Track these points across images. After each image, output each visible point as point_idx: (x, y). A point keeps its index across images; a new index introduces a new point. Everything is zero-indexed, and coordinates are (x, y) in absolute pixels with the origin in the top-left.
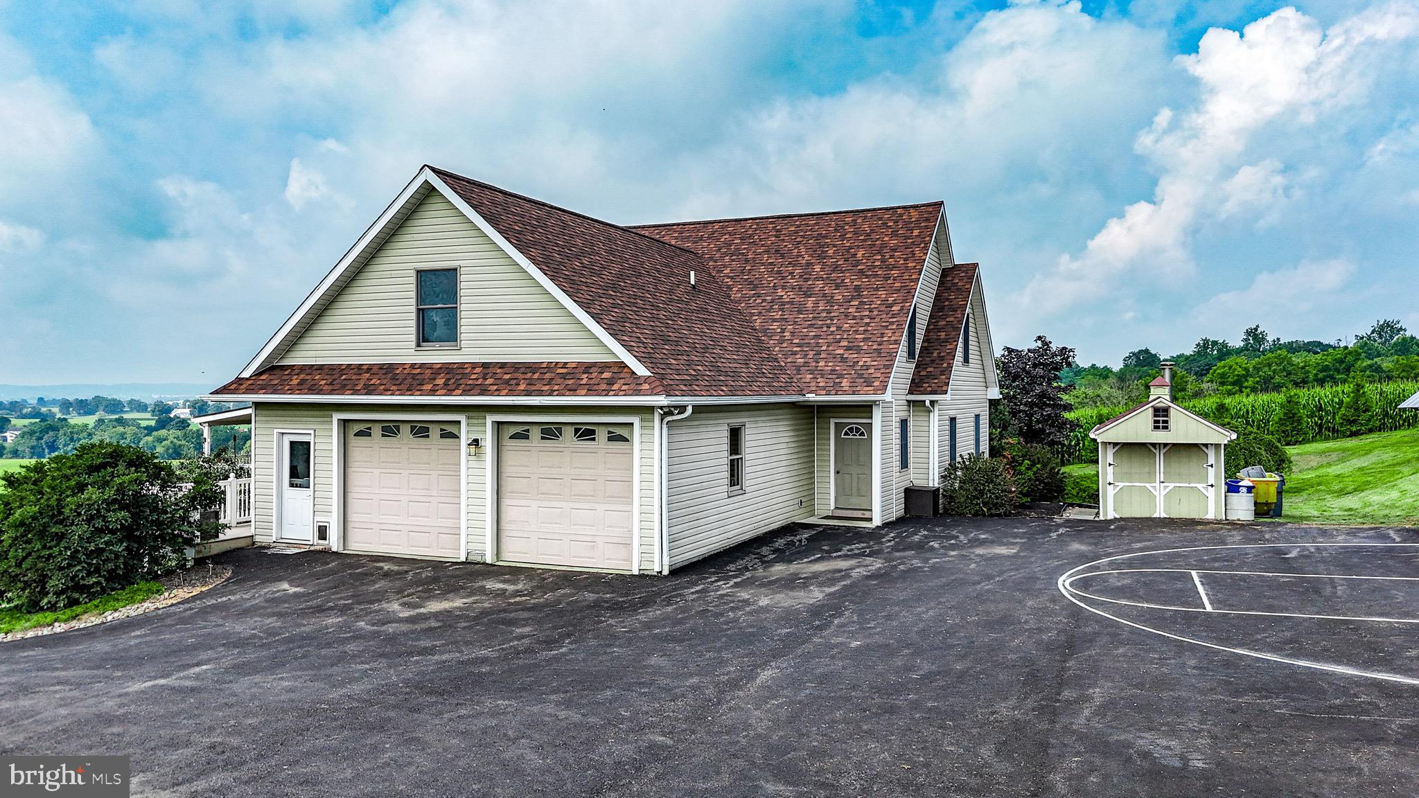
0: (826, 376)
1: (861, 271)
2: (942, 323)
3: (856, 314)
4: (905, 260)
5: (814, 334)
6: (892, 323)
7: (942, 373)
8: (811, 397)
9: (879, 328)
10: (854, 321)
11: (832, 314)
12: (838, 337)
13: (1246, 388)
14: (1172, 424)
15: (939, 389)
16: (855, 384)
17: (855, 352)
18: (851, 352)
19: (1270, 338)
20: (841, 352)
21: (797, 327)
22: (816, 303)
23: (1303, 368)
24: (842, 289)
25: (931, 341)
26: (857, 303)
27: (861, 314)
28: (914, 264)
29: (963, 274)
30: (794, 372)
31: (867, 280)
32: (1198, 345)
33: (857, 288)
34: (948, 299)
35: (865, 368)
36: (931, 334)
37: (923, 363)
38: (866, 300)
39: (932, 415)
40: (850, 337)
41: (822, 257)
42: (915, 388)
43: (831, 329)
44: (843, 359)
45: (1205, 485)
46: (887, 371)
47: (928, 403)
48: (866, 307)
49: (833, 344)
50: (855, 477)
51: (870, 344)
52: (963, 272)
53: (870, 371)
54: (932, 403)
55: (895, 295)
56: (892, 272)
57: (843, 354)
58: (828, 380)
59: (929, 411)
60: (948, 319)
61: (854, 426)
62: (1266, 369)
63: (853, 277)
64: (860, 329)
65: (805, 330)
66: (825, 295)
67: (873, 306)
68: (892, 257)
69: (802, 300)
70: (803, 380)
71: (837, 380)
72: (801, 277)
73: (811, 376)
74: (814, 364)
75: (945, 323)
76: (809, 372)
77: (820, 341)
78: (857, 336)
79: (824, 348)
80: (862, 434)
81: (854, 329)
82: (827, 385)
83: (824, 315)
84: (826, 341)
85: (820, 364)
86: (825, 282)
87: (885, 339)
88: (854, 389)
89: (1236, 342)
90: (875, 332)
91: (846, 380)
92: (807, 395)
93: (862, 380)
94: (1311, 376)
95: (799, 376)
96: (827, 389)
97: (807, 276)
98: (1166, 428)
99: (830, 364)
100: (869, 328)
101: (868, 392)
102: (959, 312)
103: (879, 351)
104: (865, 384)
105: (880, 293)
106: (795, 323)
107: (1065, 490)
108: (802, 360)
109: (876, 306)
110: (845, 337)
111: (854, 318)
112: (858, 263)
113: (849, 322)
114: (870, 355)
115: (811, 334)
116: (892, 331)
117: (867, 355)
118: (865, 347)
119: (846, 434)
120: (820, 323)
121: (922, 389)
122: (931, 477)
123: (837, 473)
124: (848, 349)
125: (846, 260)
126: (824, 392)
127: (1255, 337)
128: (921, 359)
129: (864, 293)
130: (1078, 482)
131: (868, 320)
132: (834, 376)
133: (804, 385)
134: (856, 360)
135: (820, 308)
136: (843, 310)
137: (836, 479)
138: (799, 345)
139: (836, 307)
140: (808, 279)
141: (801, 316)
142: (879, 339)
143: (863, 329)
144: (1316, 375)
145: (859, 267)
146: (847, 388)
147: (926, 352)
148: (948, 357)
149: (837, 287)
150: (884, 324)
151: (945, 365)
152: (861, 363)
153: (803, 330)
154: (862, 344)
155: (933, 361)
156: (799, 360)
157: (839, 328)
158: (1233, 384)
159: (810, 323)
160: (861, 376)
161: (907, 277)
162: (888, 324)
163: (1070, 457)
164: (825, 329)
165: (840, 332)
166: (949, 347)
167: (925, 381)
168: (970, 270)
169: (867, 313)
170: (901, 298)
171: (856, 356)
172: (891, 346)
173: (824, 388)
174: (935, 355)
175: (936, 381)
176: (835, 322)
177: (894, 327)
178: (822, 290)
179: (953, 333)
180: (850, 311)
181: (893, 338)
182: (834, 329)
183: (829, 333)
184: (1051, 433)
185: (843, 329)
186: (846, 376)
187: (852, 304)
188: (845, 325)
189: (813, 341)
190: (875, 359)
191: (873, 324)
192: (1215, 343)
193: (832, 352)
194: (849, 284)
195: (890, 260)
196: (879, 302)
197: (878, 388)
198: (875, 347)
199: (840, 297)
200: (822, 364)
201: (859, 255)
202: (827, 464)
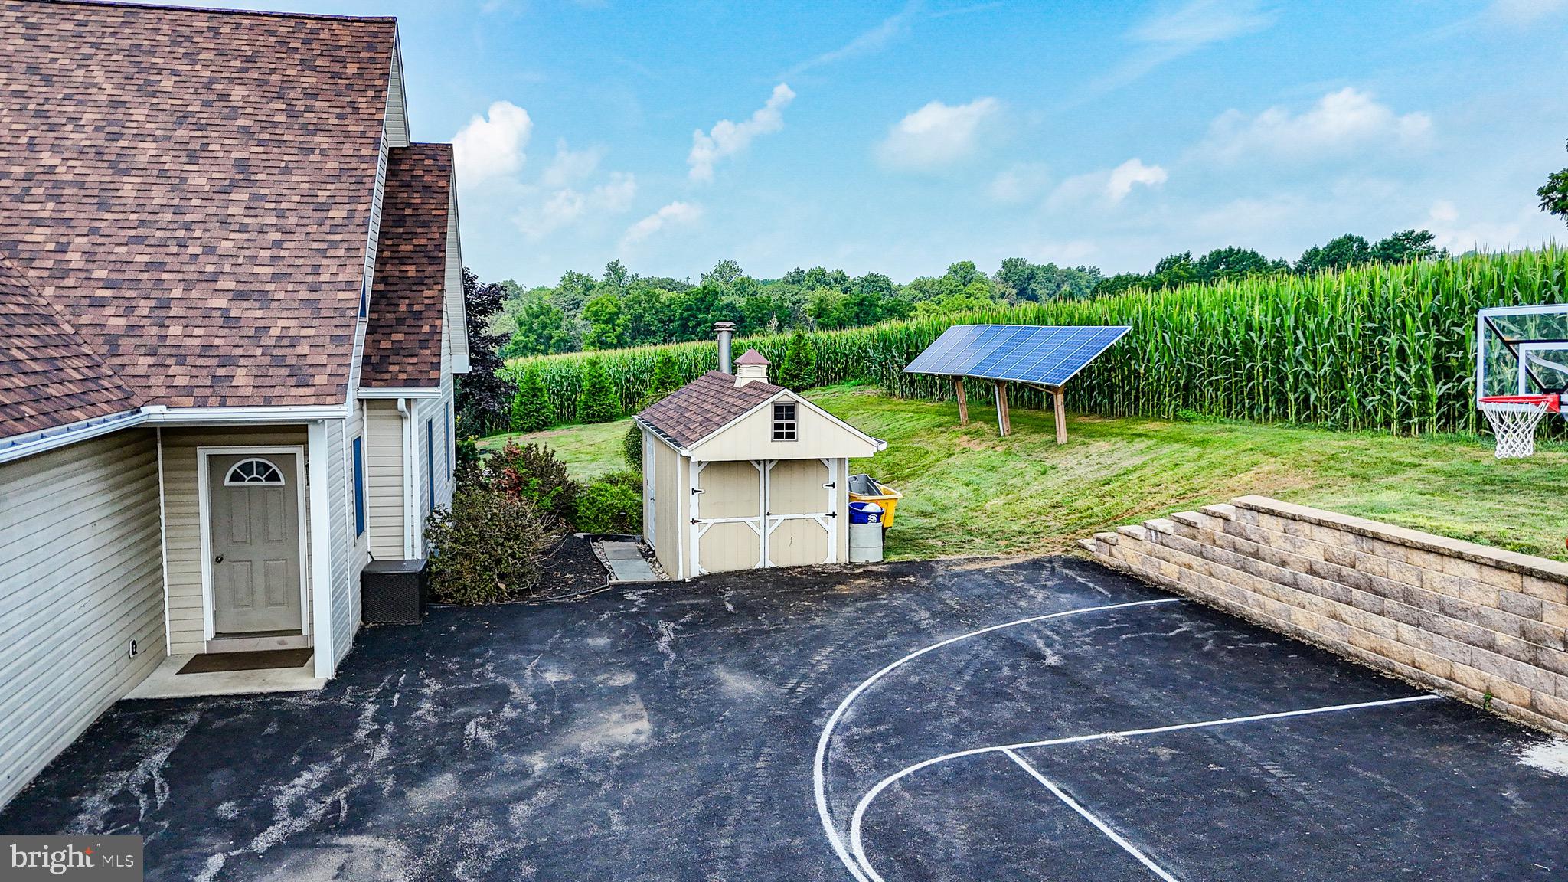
0: (189, 361)
1: (245, 130)
2: (406, 248)
3: (247, 220)
4: (341, 117)
5: (146, 258)
6: (334, 245)
7: (424, 344)
8: (156, 413)
9: (305, 253)
10: (246, 236)
11: (188, 218)
12: (210, 268)
13: (619, 326)
14: (800, 431)
15: (423, 376)
16: (267, 382)
17: (257, 305)
18: (246, 304)
19: (629, 274)
20: (222, 303)
21: (100, 240)
22: (144, 191)
23: (669, 306)
24: (205, 165)
25: (390, 281)
26: (246, 197)
27: (260, 220)
28: (361, 128)
29: (430, 162)
30: (104, 350)
31: (261, 149)
32: (564, 278)
33: (241, 165)
34: (409, 205)
35: (285, 342)
36: (389, 267)
37: (381, 323)
38: (266, 191)
39: (406, 424)
40: (237, 270)
41: (147, 92)
42: (373, 375)
43: (191, 250)
44: (229, 321)
45: (824, 515)
46: (341, 350)
47: (401, 404)
48: (268, 206)
49: (199, 285)
50: (259, 566)
51: (290, 287)
52: (428, 157)
53: (299, 350)
54: (408, 401)
55: (329, 186)
56: (316, 139)
57: (228, 310)
58: (195, 372)
59: (401, 417)
60: (415, 242)
61: (254, 460)
62: (636, 306)
63: (227, 141)
64: (262, 253)
65: (123, 249)
66: (163, 174)
67: (283, 206)
68: (309, 109)
69: (108, 179)
70: (129, 371)
71: (221, 372)
72: (98, 129)
73: (150, 360)
74: (154, 330)
75: (411, 248)
76: (142, 350)
77: (165, 276)
78: (257, 270)
79: (177, 293)
80: (274, 477)
81: (247, 253)
82: (196, 382)
83: (169, 216)
84: (180, 277)
85: (171, 331)
86: (160, 145)
87: (323, 278)
88: (269, 392)
89: (599, 276)
90: (299, 262)
91: (241, 372)
92: (145, 410)
93: (285, 371)
94: (677, 316)
95: (117, 361)
96: (197, 392)
97: (116, 130)
98: (791, 436)
99: (198, 332)
100: (283, 253)
101: (303, 401)
102: (435, 229)
103: (314, 305)
104: (293, 381)
105: (295, 179)
106: (94, 230)
107: (577, 511)
108: (122, 321)
109: (292, 206)
110: (227, 268)
111: (243, 228)
112: (233, 114)
113: (232, 236)
114: (295, 314)
115: (138, 258)
116: (338, 262)
117: (288, 314)
118: (281, 295)
119: (235, 477)
120: (159, 234)
121: (388, 376)
122: (408, 542)
123: (218, 560)
124: (239, 296)
125: (207, 104)
126: (190, 400)
127: (616, 271)
128: (375, 316)
129: (260, 177)
130: (593, 498)
131: (278, 236)
132: (214, 362)
133: (133, 382)
134: (261, 323)
135: (155, 202)
136: (213, 210)
137: (215, 576)
138: (109, 284)
139: (195, 202)
140: (115, 137)
141: (108, 216)
142: (310, 279)
143: (268, 253)
144: (681, 314)
145: (240, 122)
146: (249, 391)
147: (384, 301)
148: (430, 313)
149: (193, 158)
150: (315, 245)
151: (426, 329)
152: (275, 332)
153: (117, 249)
154: (271, 287)
155: (400, 321)
156: (112, 321)
157: (209, 249)
158: (606, 322)
159: (133, 233)
160: (279, 362)
161: (351, 152)
162: (324, 246)
163: (491, 423)
164: (174, 249)
165: (214, 259)
166: (427, 293)
167: (391, 360)
168: (440, 157)
169: (273, 220)
170: (346, 193)
171: (259, 313)
172: (341, 295)
173: (188, 391)
174: (403, 308)
175: (414, 360)
176: (198, 234)
177: (341, 252)
178: (155, 160)
179: (430, 268)
180: (230, 211)
181: (341, 277)
182: (198, 250)
183: (186, 259)
184: (481, 400)
185: (219, 251)
186: (242, 361)
187: (233, 196)
188: (224, 243)
189: (145, 276)
190: (307, 322)
191: (291, 245)
192: (579, 276)
193: (200, 304)
194: (221, 154)
195: (307, 115)
196: (297, 199)
197: (326, 390)
198: (304, 294)
199: (203, 181)
200: (175, 330)
201: (236, 97)
202: (194, 545)
